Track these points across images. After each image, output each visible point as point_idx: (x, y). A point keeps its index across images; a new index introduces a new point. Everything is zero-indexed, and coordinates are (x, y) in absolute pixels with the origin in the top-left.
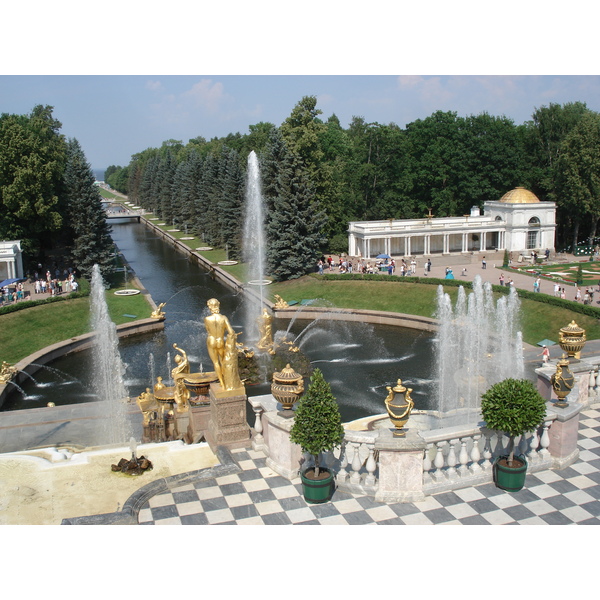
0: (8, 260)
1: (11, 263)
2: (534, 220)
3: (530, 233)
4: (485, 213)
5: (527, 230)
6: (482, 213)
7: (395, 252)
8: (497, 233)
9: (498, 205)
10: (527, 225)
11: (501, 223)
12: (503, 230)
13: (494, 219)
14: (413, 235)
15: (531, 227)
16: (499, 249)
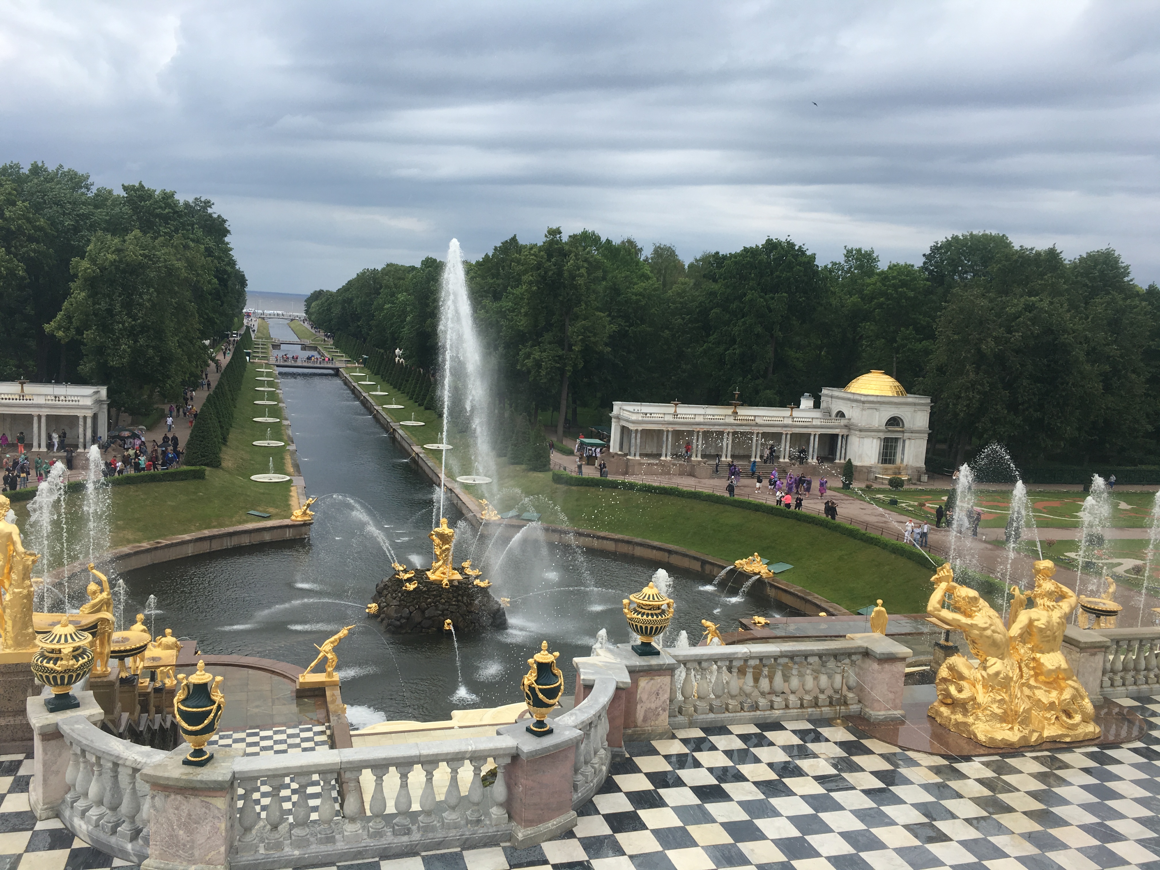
0: (80, 413)
1: (85, 418)
2: (894, 421)
3: (886, 440)
4: (823, 405)
5: (882, 435)
6: (817, 405)
8: (837, 436)
9: (841, 394)
10: (883, 428)
11: (843, 422)
12: (845, 432)
13: (834, 414)
14: (706, 428)
15: (889, 431)
16: (837, 461)
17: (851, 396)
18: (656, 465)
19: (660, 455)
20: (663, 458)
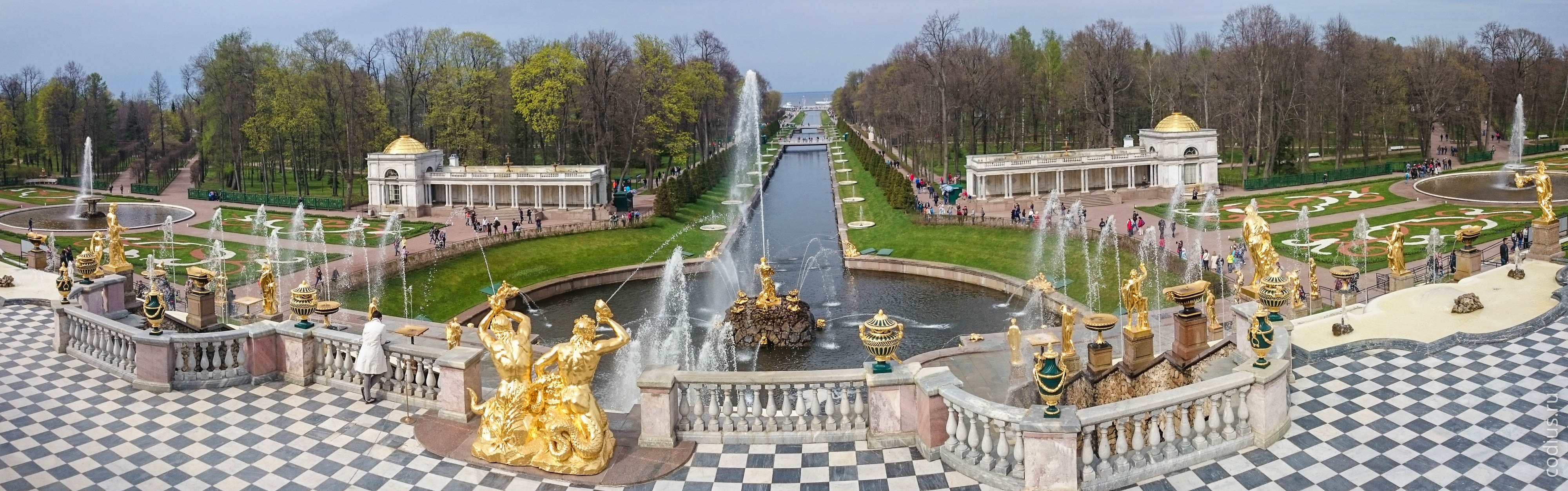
2: (1190, 151)
4: (1141, 144)
5: (1182, 162)
6: (1136, 143)
7: (1016, 192)
8: (1149, 166)
9: (1151, 134)
10: (1182, 157)
11: (1153, 155)
12: (1155, 162)
13: (1148, 150)
14: (1041, 170)
15: (1187, 159)
16: (1152, 186)
17: (1158, 135)
18: (1001, 203)
19: (1004, 195)
20: (1006, 197)
